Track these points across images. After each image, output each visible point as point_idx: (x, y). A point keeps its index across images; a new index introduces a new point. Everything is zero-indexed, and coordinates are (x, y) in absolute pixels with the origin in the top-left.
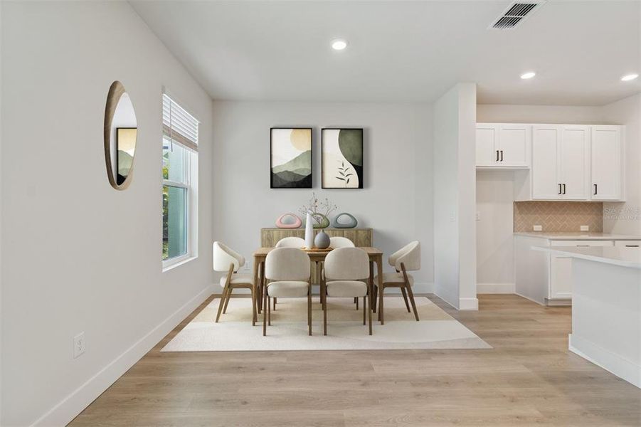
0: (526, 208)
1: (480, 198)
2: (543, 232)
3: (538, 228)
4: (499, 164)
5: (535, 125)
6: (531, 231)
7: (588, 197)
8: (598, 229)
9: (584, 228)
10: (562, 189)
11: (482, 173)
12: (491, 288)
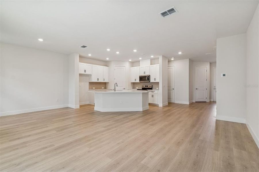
0: (91, 83)
1: (80, 81)
2: (95, 89)
3: (94, 88)
4: (85, 73)
5: (93, 65)
6: (93, 89)
7: (103, 81)
8: (105, 88)
9: (103, 88)
10: (98, 79)
11: (81, 75)
12: (83, 103)
